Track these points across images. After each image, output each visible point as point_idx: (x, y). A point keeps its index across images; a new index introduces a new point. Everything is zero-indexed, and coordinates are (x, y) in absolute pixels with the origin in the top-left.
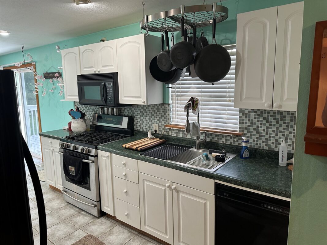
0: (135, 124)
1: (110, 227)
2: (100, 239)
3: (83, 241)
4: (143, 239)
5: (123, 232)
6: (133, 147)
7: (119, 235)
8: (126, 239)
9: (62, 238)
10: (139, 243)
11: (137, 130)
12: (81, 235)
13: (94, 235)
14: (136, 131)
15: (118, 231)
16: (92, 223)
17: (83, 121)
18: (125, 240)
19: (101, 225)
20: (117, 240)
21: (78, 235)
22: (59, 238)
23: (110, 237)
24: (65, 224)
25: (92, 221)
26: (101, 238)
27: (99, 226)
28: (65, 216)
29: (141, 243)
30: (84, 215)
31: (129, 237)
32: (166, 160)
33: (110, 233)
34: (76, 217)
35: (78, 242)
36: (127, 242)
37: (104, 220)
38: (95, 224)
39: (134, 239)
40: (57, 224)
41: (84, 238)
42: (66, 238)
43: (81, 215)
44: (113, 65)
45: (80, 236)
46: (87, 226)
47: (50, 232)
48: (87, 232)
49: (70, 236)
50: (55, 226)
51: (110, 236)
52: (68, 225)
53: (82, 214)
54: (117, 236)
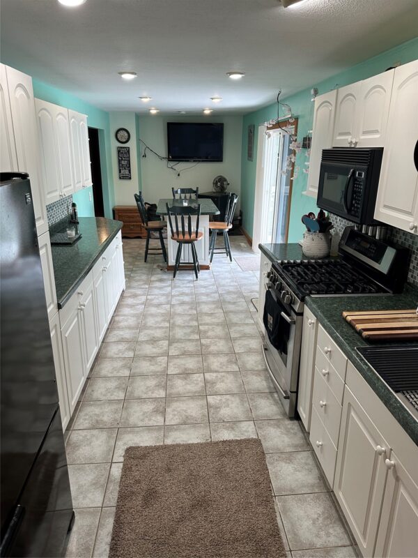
0: (411, 268)
1: (296, 446)
2: (267, 456)
3: (244, 445)
4: (333, 507)
5: (310, 471)
6: (357, 326)
7: (299, 471)
8: (305, 487)
9: (224, 421)
10: (320, 510)
11: (412, 282)
12: (248, 432)
13: (265, 445)
14: (409, 284)
15: (303, 461)
16: (275, 422)
17: (323, 238)
18: (303, 487)
19: (286, 434)
20: (289, 478)
21: (244, 429)
22: (221, 419)
23: (284, 464)
24: (242, 401)
25: (279, 417)
26: (270, 457)
27: (282, 433)
28: (250, 387)
29: (323, 513)
30: (275, 400)
31: (313, 486)
32: (396, 392)
33: (289, 457)
34: (262, 397)
35: (237, 441)
36: (303, 492)
37: (296, 428)
38: (278, 427)
39: (318, 498)
40: (233, 395)
41: (248, 441)
42: (228, 425)
43: (270, 398)
44: (379, 130)
45: (246, 434)
46: (265, 423)
47: (218, 402)
48: (259, 432)
49: (234, 424)
50: (228, 397)
51: (286, 463)
52: (243, 405)
53: (273, 397)
54: (296, 470)
